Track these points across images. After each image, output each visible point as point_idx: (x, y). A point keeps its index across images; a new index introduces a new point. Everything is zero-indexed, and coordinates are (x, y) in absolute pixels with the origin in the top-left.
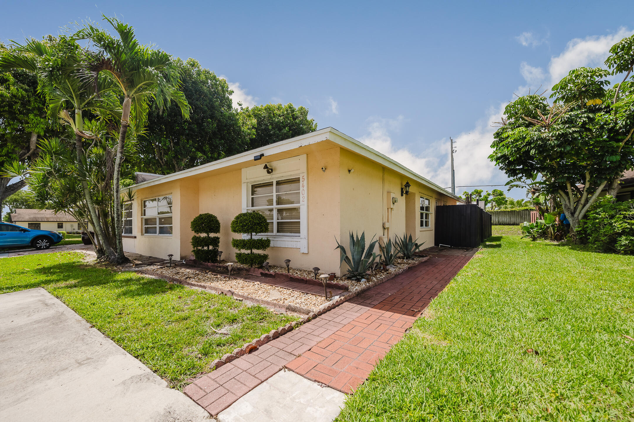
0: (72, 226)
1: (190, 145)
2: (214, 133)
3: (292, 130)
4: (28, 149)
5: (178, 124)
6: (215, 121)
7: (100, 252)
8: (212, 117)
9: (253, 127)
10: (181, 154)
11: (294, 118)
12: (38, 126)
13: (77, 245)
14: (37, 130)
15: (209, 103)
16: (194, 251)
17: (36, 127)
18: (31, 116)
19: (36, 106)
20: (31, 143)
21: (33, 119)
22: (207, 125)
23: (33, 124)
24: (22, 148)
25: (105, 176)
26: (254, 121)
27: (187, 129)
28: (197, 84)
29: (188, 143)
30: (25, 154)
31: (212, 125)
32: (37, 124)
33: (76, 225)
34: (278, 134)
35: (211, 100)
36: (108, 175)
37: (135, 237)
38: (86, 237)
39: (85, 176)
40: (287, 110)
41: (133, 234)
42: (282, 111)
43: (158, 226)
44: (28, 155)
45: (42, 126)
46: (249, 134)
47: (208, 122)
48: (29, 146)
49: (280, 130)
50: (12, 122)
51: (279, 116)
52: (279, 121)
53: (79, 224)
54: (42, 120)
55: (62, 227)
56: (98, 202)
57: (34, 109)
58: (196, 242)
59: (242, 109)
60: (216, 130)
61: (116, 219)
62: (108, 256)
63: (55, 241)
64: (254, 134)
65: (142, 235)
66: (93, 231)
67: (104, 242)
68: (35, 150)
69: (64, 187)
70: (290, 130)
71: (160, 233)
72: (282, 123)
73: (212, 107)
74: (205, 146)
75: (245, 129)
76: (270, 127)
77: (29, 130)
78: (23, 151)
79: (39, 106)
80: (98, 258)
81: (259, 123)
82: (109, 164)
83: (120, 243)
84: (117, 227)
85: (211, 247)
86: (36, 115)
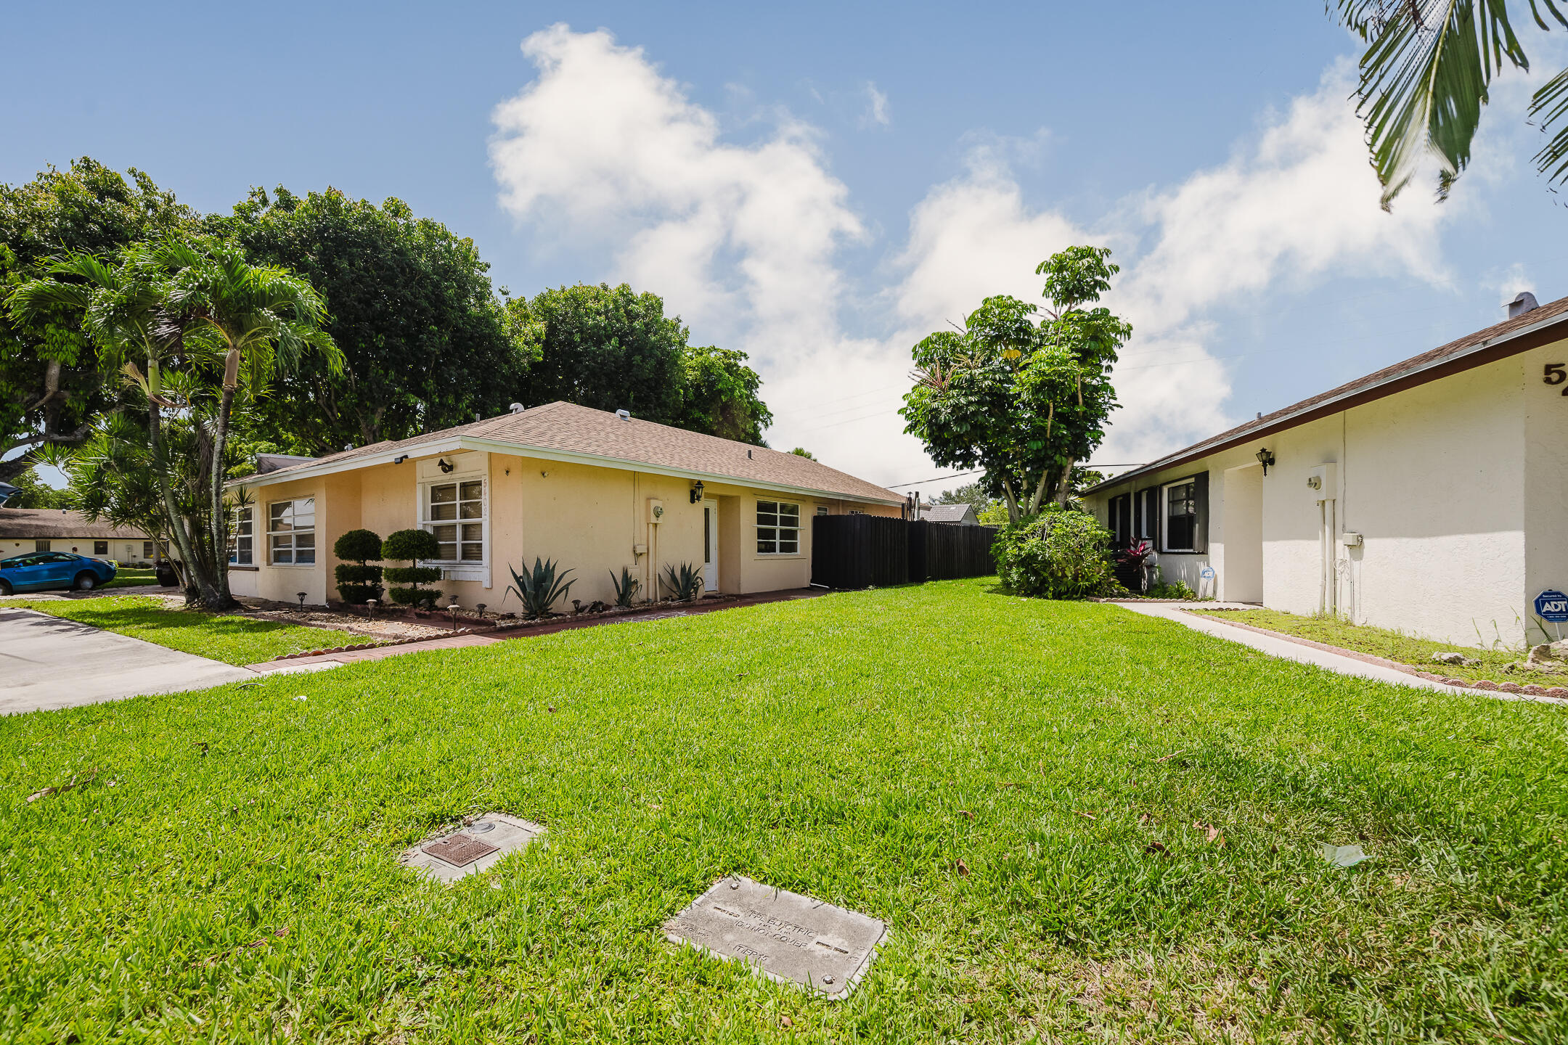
0: (129, 549)
1: (391, 381)
2: (445, 353)
3: (627, 344)
4: (42, 390)
5: (363, 336)
6: (447, 329)
7: (192, 593)
8: (439, 321)
9: (538, 340)
10: (373, 400)
11: (632, 316)
12: (64, 348)
13: (146, 587)
14: (61, 357)
15: (433, 292)
16: (339, 588)
17: (59, 350)
18: (50, 329)
19: (60, 307)
20: (48, 379)
21: (53, 335)
22: (429, 339)
23: (53, 344)
24: (29, 389)
25: (199, 470)
26: (540, 327)
27: (383, 348)
28: (406, 255)
29: (386, 374)
30: (36, 401)
31: (440, 338)
32: (62, 343)
33: (139, 548)
34: (594, 352)
35: (436, 285)
36: (203, 468)
37: (257, 569)
38: (166, 571)
39: (163, 468)
40: (615, 301)
41: (253, 565)
42: (603, 302)
43: (294, 549)
44: (41, 402)
45: (73, 348)
46: (529, 354)
47: (430, 332)
48: (43, 386)
49: (599, 343)
50: (10, 341)
51: (598, 313)
52: (596, 326)
53: (146, 544)
54: (72, 336)
55: (105, 552)
56: (187, 511)
57: (55, 313)
58: (342, 573)
59: (509, 302)
60: (450, 347)
61: (216, 538)
62: (204, 599)
63: (102, 577)
64: (538, 355)
65: (269, 564)
66: (179, 559)
67: (198, 575)
68: (55, 393)
69: (129, 485)
70: (621, 343)
71: (298, 561)
72: (605, 328)
73: (438, 300)
74: (426, 381)
75: (518, 342)
76: (577, 338)
77: (46, 356)
78: (32, 395)
79: (65, 307)
80: (187, 602)
81: (552, 329)
82: (204, 451)
83: (224, 576)
84: (218, 550)
85: (369, 583)
86: (59, 327)
